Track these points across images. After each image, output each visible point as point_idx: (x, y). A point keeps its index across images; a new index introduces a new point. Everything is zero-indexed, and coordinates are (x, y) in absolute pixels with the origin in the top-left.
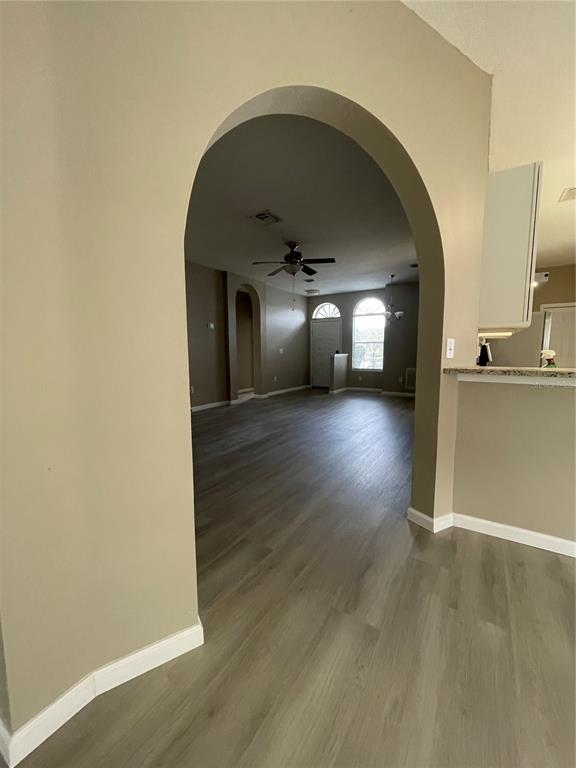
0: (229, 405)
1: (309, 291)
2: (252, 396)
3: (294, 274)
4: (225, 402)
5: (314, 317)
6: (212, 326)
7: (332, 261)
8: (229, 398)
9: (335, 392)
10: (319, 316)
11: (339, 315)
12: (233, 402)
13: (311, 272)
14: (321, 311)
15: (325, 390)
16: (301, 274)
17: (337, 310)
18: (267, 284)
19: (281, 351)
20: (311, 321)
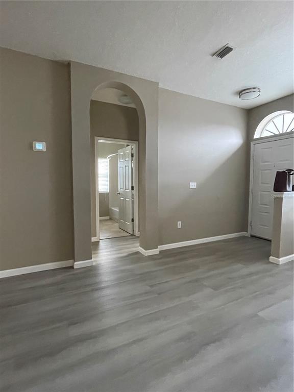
0: (72, 267)
5: (256, 136)
10: (266, 134)
12: (78, 264)
14: (269, 127)
18: (159, 84)
19: (193, 185)
20: (252, 144)
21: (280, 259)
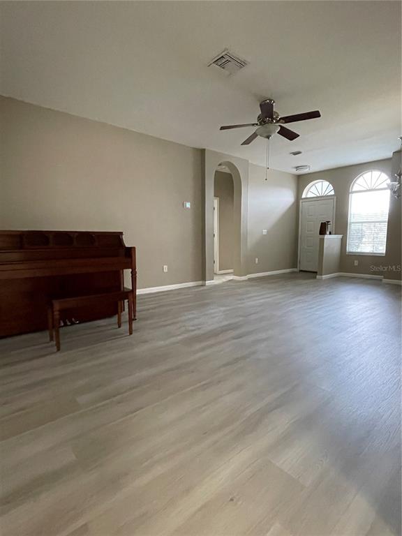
0: (203, 285)
1: (297, 168)
2: (231, 277)
3: (268, 137)
4: (200, 283)
5: (303, 196)
6: (188, 205)
7: (315, 115)
8: (204, 278)
9: (324, 277)
10: (310, 195)
11: (333, 193)
12: (208, 283)
13: (291, 136)
14: (313, 189)
15: (312, 274)
16: (277, 138)
17: (331, 187)
18: (250, 161)
19: (265, 232)
20: (301, 201)
21: (323, 276)
